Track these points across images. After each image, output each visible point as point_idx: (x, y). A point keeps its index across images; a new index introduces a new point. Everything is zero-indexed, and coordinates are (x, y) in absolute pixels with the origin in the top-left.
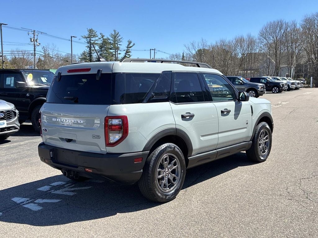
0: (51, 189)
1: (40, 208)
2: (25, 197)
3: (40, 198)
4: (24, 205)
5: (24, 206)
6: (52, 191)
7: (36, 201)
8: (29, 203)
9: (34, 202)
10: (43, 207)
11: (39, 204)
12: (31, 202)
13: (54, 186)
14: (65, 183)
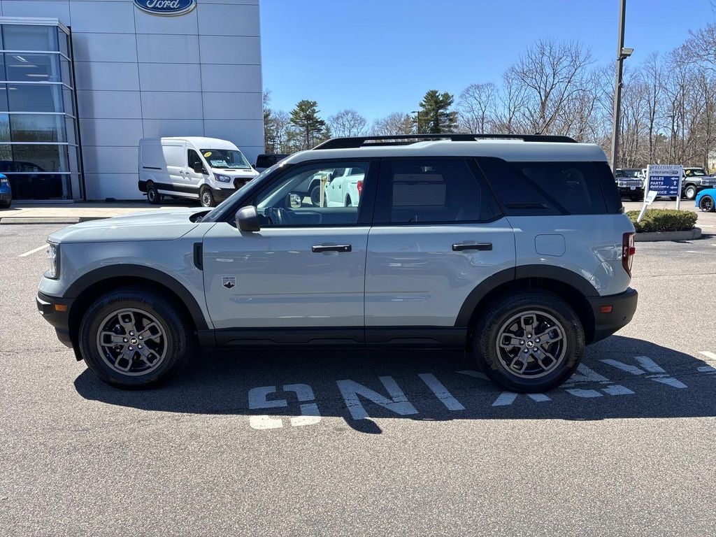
0: (605, 386)
1: (639, 358)
2: (661, 383)
3: (633, 375)
4: (663, 373)
5: (664, 371)
6: (606, 383)
7: (641, 372)
8: (655, 373)
9: (645, 370)
10: (634, 359)
11: (638, 365)
12: (650, 373)
13: (597, 390)
14: (567, 390)
